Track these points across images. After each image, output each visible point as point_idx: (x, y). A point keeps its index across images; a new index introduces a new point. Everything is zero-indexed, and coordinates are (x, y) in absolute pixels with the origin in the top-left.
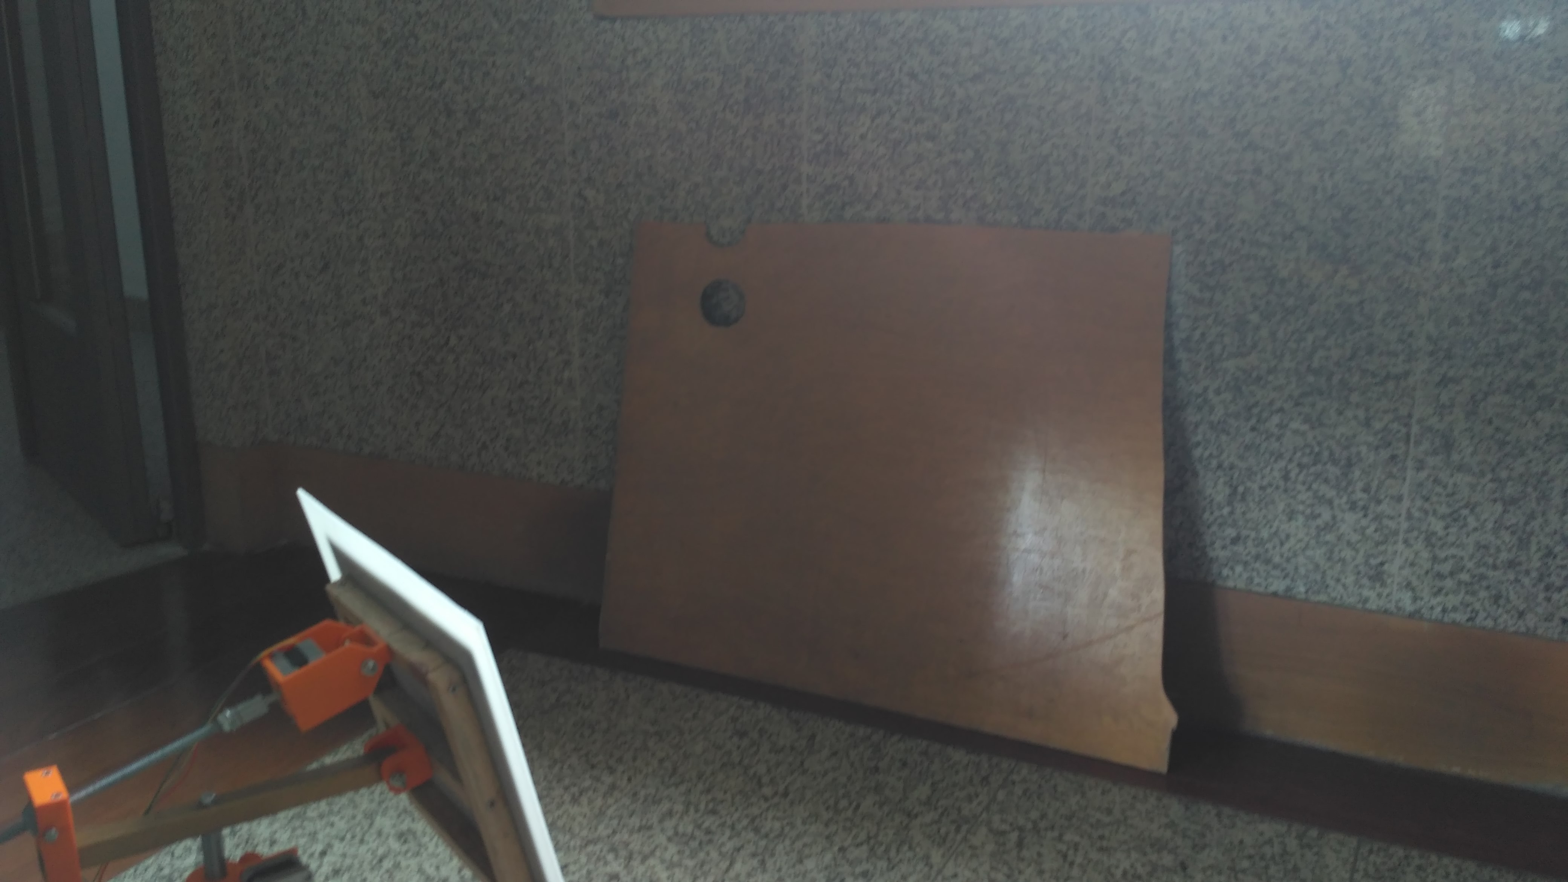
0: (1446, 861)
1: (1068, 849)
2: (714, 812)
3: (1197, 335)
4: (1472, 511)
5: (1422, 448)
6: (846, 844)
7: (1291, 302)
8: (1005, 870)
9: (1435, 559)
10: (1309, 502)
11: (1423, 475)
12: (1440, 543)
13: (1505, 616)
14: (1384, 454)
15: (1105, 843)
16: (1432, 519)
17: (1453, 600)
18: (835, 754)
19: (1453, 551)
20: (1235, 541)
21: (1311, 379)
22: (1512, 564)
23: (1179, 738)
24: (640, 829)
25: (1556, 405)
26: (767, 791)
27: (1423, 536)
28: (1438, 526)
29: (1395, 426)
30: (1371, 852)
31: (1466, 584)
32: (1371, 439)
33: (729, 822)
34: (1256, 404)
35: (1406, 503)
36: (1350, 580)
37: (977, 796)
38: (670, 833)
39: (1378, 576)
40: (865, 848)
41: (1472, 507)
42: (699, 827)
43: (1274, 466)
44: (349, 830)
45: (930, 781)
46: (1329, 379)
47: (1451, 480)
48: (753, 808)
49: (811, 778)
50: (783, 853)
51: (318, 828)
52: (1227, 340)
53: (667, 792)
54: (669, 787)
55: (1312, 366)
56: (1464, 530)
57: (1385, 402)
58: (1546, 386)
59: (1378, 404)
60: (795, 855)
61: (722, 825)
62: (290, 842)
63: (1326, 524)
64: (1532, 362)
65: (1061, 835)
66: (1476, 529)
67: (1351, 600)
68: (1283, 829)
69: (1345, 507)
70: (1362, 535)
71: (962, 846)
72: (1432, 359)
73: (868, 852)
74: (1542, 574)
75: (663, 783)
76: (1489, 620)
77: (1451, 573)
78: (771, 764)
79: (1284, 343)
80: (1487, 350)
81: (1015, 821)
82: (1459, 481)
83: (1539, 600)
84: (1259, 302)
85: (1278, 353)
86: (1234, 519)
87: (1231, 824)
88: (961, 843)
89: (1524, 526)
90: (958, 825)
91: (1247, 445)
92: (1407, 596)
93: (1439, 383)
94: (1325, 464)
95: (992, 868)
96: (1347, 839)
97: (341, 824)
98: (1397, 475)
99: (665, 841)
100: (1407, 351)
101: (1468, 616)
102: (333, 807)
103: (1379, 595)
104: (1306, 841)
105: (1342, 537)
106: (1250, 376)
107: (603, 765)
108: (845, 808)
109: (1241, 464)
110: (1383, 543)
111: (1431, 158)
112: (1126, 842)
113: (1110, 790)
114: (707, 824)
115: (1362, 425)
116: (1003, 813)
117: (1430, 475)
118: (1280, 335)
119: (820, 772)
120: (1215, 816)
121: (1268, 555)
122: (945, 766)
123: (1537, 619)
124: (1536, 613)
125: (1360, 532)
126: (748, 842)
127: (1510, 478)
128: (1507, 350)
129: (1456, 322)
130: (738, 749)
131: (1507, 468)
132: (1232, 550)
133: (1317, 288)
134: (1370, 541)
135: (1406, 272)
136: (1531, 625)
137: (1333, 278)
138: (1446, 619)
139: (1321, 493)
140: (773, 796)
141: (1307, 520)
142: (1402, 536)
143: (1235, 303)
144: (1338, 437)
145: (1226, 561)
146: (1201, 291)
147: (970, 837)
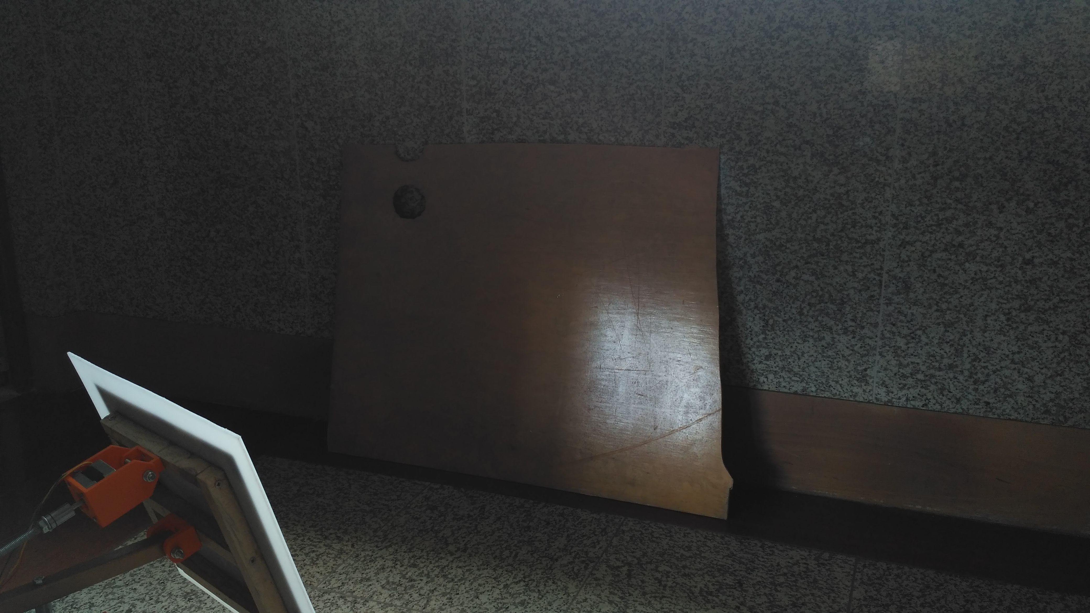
0: (914, 570)
1: (662, 576)
2: (414, 566)
3: (738, 218)
4: (924, 332)
5: (890, 290)
6: (508, 582)
7: (801, 193)
8: (620, 593)
9: (900, 365)
10: (816, 329)
11: (891, 308)
12: (903, 354)
13: (948, 402)
14: (865, 295)
15: (687, 571)
16: (898, 339)
17: (913, 392)
18: (500, 518)
19: (913, 359)
20: (768, 358)
21: (816, 245)
22: (951, 367)
23: (734, 494)
24: (361, 581)
25: (978, 259)
26: (451, 548)
27: (892, 350)
28: (901, 343)
29: (872, 275)
30: (864, 566)
31: (921, 381)
32: (856, 285)
33: (426, 572)
34: (779, 264)
35: (881, 328)
36: (845, 382)
37: (598, 542)
38: (384, 582)
39: (863, 379)
40: (522, 583)
41: (924, 329)
42: (404, 577)
43: (793, 305)
44: (147, 594)
45: (566, 534)
46: (828, 245)
47: (910, 311)
48: (443, 561)
49: (483, 537)
50: (464, 591)
51: (125, 594)
52: (758, 220)
53: (380, 553)
54: (381, 549)
55: (816, 236)
56: (919, 345)
57: (865, 259)
58: (971, 246)
59: (861, 261)
60: (473, 592)
61: (421, 574)
62: (104, 605)
63: (828, 344)
64: (961, 229)
65: (657, 567)
66: (927, 344)
67: (846, 395)
68: (806, 554)
69: (840, 332)
70: (852, 350)
71: (589, 579)
72: (895, 229)
73: (525, 587)
74: (971, 373)
75: (377, 547)
76: (937, 405)
77: (911, 374)
78: (454, 528)
79: (797, 221)
80: (931, 222)
81: (625, 559)
82: (915, 312)
83: (970, 391)
84: (779, 194)
85: (793, 228)
86: (766, 343)
87: (771, 553)
88: (589, 577)
89: (958, 340)
90: (586, 564)
91: (774, 292)
92: (882, 391)
93: (900, 246)
94: (826, 303)
95: (611, 593)
96: (848, 558)
97: (142, 590)
98: (875, 309)
99: (380, 589)
100: (879, 225)
101: (924, 402)
102: (135, 577)
103: (864, 391)
104: (821, 561)
105: (839, 353)
106: (775, 244)
107: (333, 536)
108: (507, 557)
109: (770, 305)
110: (866, 355)
111: (892, 92)
112: (701, 569)
113: (689, 533)
114: (409, 574)
115: (850, 276)
116: (616, 554)
117: (896, 308)
118: (794, 215)
119: (489, 532)
120: (760, 547)
121: (790, 366)
122: (576, 523)
123: (969, 403)
124: (968, 399)
125: (851, 348)
126: (440, 585)
127: (949, 309)
128: (944, 222)
129: (910, 204)
130: (430, 519)
131: (946, 302)
132: (766, 364)
133: (818, 183)
134: (858, 354)
135: (877, 170)
136: (965, 407)
137: (828, 175)
138: (909, 406)
139: (824, 323)
140: (456, 551)
141: (816, 341)
142: (878, 350)
143: (763, 194)
144: (835, 284)
145: (762, 372)
146: (741, 186)
147: (595, 572)
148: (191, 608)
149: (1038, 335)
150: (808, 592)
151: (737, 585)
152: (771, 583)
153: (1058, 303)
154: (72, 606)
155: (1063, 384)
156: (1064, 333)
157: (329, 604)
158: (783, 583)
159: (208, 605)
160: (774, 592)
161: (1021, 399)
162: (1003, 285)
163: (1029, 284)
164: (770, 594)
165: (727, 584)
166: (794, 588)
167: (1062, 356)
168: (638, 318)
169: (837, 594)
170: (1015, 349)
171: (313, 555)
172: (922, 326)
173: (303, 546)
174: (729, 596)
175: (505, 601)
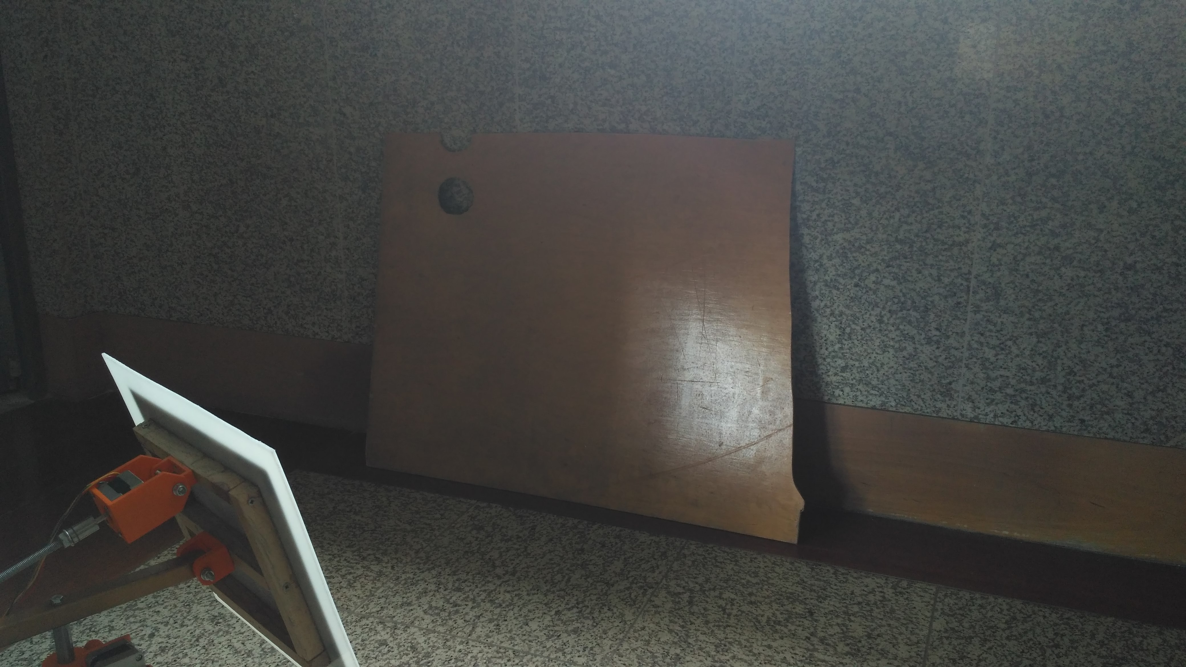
0: (1000, 600)
1: (726, 604)
2: (459, 590)
3: (814, 216)
4: (1015, 342)
5: (978, 297)
6: (560, 608)
7: (882, 190)
8: (680, 622)
9: (988, 378)
10: (897, 339)
11: (979, 316)
12: (991, 367)
13: (1039, 419)
14: (951, 302)
15: (753, 599)
16: (986, 349)
17: (1002, 408)
18: (551, 540)
19: (1002, 372)
20: (844, 369)
21: (898, 247)
22: (1043, 381)
23: (805, 517)
24: (402, 605)
25: (1075, 263)
26: (499, 571)
27: (979, 362)
28: (990, 354)
29: (959, 281)
30: (946, 596)
31: (1011, 396)
32: (941, 290)
33: (471, 597)
34: (858, 267)
35: (967, 338)
36: (927, 396)
37: (658, 567)
38: (426, 607)
39: (948, 393)
40: (575, 610)
41: (1014, 339)
42: (448, 601)
43: (872, 312)
44: (171, 617)
45: (623, 557)
46: (911, 246)
47: (999, 320)
48: (489, 584)
49: (533, 560)
50: (513, 618)
51: (147, 616)
52: (836, 219)
53: (422, 576)
54: (423, 572)
55: (899, 237)
56: (1009, 356)
57: (952, 263)
58: (1068, 248)
59: (947, 265)
60: (522, 619)
61: (466, 599)
62: (124, 629)
63: (910, 355)
64: (1057, 231)
65: (721, 594)
66: (1017, 356)
67: (928, 410)
68: (882, 581)
69: (923, 342)
70: (936, 362)
71: (648, 606)
72: (985, 230)
73: (578, 614)
74: (1065, 388)
75: (419, 569)
76: (1028, 422)
77: (1000, 388)
78: (502, 550)
79: (878, 221)
80: (1025, 223)
81: (686, 585)
82: (1005, 320)
83: (1064, 407)
84: (859, 190)
85: (874, 228)
86: (843, 353)
87: (844, 580)
88: (647, 603)
89: (1052, 352)
90: (644, 590)
91: (852, 298)
92: (968, 406)
93: (990, 248)
94: (909, 310)
95: (671, 621)
96: (928, 587)
97: (166, 612)
98: (961, 317)
99: (422, 614)
100: (967, 225)
101: (1013, 419)
102: (158, 599)
103: (948, 406)
104: (899, 590)
105: (922, 364)
106: (853, 245)
107: (372, 557)
108: (559, 581)
109: (848, 312)
110: (950, 367)
111: (984, 79)
112: (768, 597)
113: (755, 558)
114: (454, 598)
115: (935, 280)
116: (677, 579)
117: (984, 316)
118: (875, 214)
119: (540, 554)
120: (833, 574)
121: (868, 379)
122: (634, 546)
123: (1062, 421)
124: (1061, 416)
125: (935, 359)
126: (486, 611)
127: (1042, 318)
128: (1039, 222)
129: (1003, 202)
130: (476, 540)
131: (1040, 310)
132: (842, 376)
133: (902, 178)
134: (941, 366)
135: (966, 165)
136: (1058, 425)
137: (913, 171)
138: (996, 423)
139: (906, 332)
140: (504, 575)
141: (896, 352)
142: (964, 361)
143: (842, 190)
144: (918, 289)
145: (837, 384)
146: (817, 182)
147: (653, 598)
148: (218, 632)
149: (1140, 347)
150: (884, 623)
151: (807, 614)
152: (844, 613)
153: (1162, 312)
154: (90, 629)
155: (1166, 400)
156: (1167, 345)
157: (367, 630)
158: (857, 612)
159: (237, 630)
160: (847, 622)
161: (1118, 416)
162: (1102, 292)
163: (1130, 291)
164: (843, 625)
165: (796, 613)
166: (869, 618)
167: (1165, 369)
168: (704, 325)
169: (916, 625)
170: (1114, 362)
171: (350, 577)
172: (1012, 336)
173: (339, 567)
174: (799, 626)
175: (556, 628)
